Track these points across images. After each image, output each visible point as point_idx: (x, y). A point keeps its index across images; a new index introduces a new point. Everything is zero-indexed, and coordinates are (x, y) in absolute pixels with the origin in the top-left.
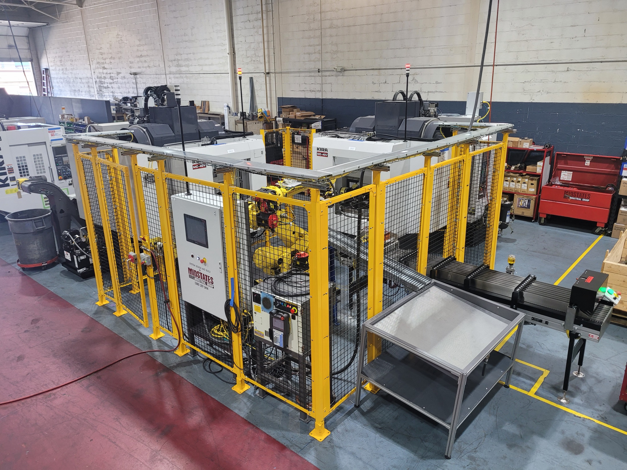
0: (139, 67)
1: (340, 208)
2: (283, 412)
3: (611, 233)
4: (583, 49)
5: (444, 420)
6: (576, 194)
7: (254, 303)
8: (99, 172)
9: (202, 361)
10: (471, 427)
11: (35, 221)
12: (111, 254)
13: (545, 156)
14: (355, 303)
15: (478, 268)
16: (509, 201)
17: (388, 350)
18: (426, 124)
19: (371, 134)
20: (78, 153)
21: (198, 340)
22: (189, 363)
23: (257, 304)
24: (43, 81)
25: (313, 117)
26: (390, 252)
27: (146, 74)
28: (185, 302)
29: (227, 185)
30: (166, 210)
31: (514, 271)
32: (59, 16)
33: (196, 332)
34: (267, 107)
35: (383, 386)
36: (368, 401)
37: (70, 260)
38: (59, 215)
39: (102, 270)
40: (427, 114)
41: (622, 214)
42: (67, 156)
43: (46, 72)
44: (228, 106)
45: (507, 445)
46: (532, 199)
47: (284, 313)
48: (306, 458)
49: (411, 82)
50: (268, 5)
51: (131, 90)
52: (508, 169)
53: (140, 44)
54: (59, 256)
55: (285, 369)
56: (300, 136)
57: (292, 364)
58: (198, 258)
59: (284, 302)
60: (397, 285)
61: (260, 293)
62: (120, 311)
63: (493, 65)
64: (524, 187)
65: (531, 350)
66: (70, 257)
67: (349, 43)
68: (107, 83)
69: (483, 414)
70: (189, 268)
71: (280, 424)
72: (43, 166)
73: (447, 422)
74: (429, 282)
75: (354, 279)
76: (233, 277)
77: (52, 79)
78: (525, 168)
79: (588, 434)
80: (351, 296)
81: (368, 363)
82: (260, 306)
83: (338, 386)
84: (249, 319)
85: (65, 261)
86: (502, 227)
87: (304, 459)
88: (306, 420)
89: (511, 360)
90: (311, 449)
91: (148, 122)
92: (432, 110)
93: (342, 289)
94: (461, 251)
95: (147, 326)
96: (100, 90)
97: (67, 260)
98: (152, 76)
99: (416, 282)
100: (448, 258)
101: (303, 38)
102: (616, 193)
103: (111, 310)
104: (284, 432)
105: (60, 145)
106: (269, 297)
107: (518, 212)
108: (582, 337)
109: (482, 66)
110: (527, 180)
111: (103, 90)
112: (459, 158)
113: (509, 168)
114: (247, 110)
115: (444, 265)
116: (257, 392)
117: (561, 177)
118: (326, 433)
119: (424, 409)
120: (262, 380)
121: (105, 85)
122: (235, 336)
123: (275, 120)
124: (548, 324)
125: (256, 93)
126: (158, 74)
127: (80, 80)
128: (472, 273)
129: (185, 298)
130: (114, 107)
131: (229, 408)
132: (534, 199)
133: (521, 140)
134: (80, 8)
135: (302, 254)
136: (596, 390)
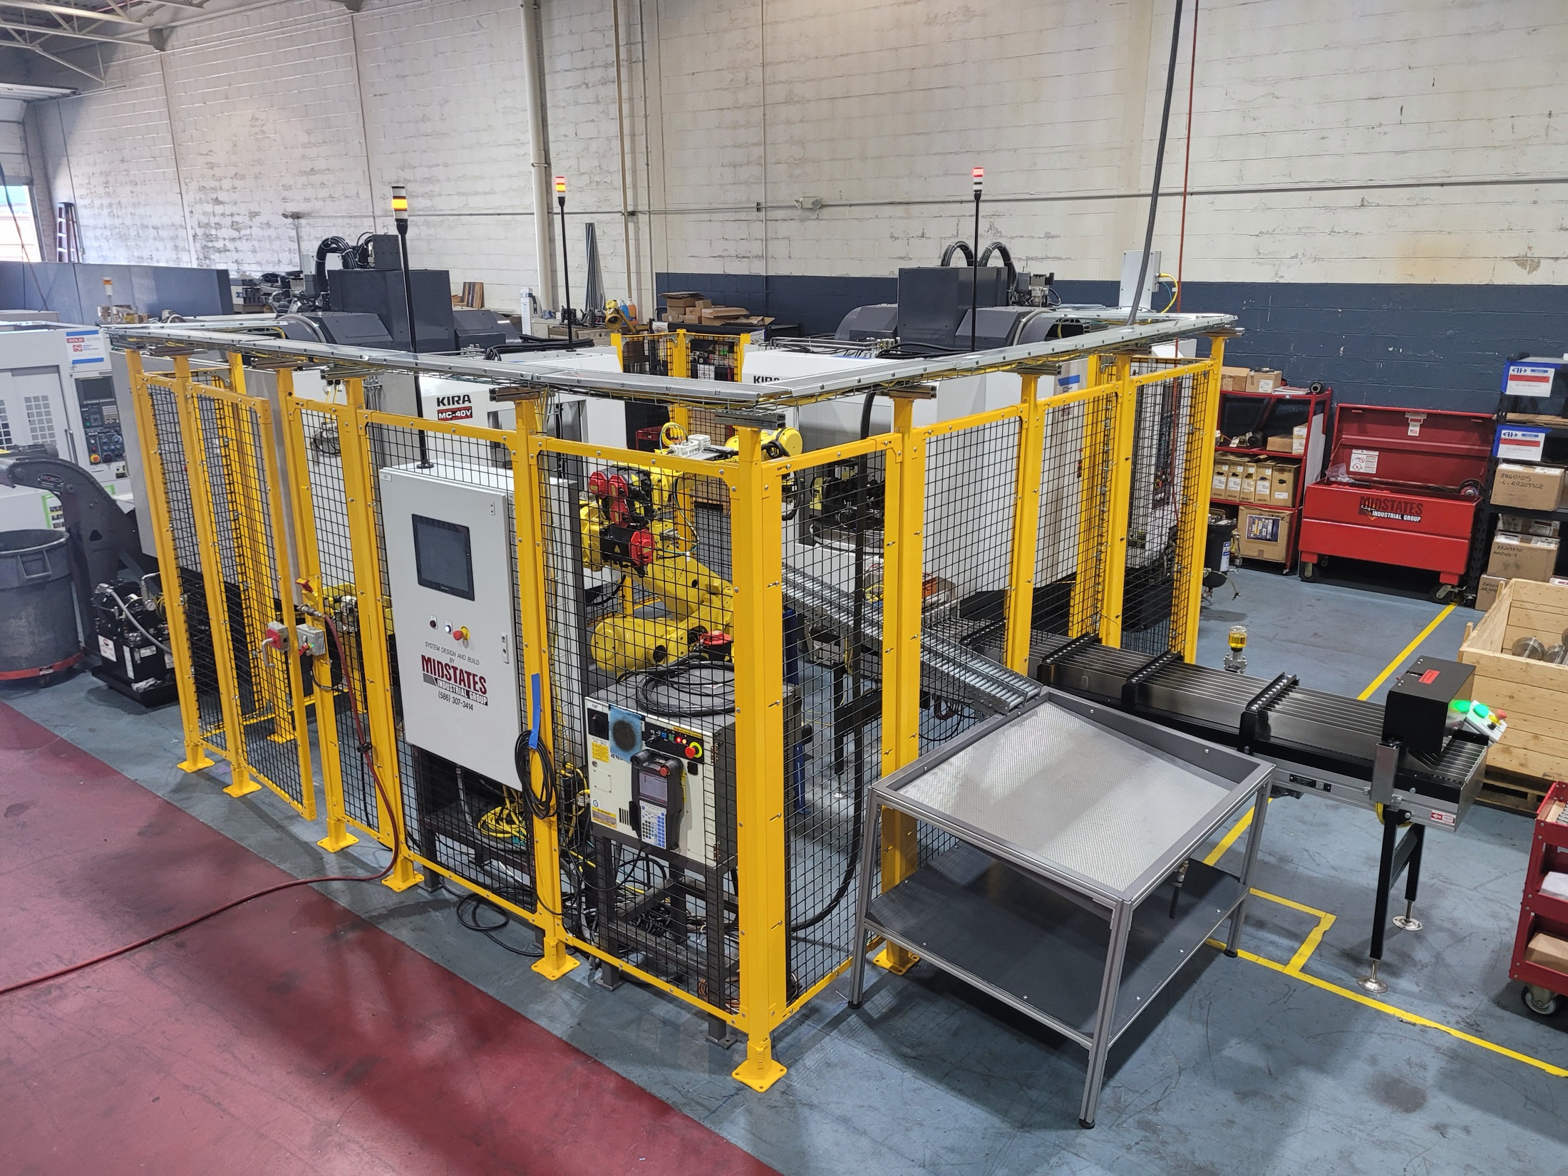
0: (307, 200)
1: (811, 530)
2: (665, 1022)
3: (1475, 598)
4: (1397, 153)
5: (1076, 1027)
6: (1389, 504)
7: (590, 738)
8: (193, 419)
9: (454, 904)
10: (1143, 1051)
11: (24, 559)
12: (220, 632)
13: (1311, 413)
14: (851, 762)
15: (1156, 660)
16: (1227, 518)
17: (933, 863)
18: (1024, 320)
19: (887, 342)
20: (140, 373)
21: (445, 845)
22: (421, 908)
23: (599, 741)
24: (59, 235)
25: (745, 321)
26: (936, 625)
27: (323, 217)
28: (413, 746)
29: (524, 432)
30: (367, 506)
31: (1243, 665)
32: (105, 73)
33: (441, 825)
34: (630, 297)
35: (921, 946)
36: (883, 992)
37: (114, 659)
38: (88, 546)
39: (196, 679)
40: (1024, 298)
41: (1501, 551)
42: (114, 403)
43: (67, 212)
44: (530, 295)
45: (1236, 1093)
46: (1282, 518)
47: (667, 759)
48: (724, 1134)
49: (986, 234)
50: (633, 47)
51: (285, 257)
52: (1222, 446)
53: (309, 142)
54: (86, 652)
55: (668, 918)
56: (712, 368)
57: (688, 906)
58: (447, 629)
59: (669, 731)
60: (956, 712)
61: (606, 710)
62: (241, 783)
63: (1185, 194)
64: (1263, 488)
65: (1290, 867)
66: (113, 652)
67: (833, 140)
68: (225, 239)
69: (1173, 1021)
70: (423, 657)
71: (657, 1050)
72: (51, 428)
73: (1085, 1031)
74: (1036, 691)
75: (847, 698)
76: (537, 671)
77: (82, 229)
78: (1265, 443)
79: (1435, 1065)
80: (839, 742)
81: (883, 894)
82: (608, 744)
83: (807, 958)
84: (577, 784)
85: (100, 663)
86: (1212, 581)
87: (718, 1136)
88: (723, 1041)
89: (1241, 885)
90: (737, 1111)
91: (326, 308)
92: (1038, 291)
93: (817, 728)
94: (1112, 625)
95: (311, 816)
96: (206, 258)
97: (106, 660)
98: (340, 221)
99: (1004, 692)
100: (1082, 637)
101: (719, 127)
102: (1484, 500)
103: (218, 781)
104: (667, 1071)
105: (95, 375)
106: (629, 719)
107: (1251, 551)
108: (1414, 820)
109: (1155, 195)
110: (1268, 472)
111: (212, 257)
112: (1106, 388)
113: (1227, 443)
114: (579, 303)
115: (1071, 654)
116: (599, 974)
117: (1352, 464)
118: (776, 1071)
119: (1026, 1000)
120: (610, 940)
121: (219, 244)
122: (540, 827)
123: (648, 327)
124: (1329, 791)
125: (602, 264)
126: (355, 217)
127: (155, 231)
128: (1140, 671)
129: (410, 738)
130: (240, 289)
131: (524, 1014)
132: (1287, 519)
133: (1253, 373)
134: (158, 53)
135: (716, 636)
136: (1451, 958)
